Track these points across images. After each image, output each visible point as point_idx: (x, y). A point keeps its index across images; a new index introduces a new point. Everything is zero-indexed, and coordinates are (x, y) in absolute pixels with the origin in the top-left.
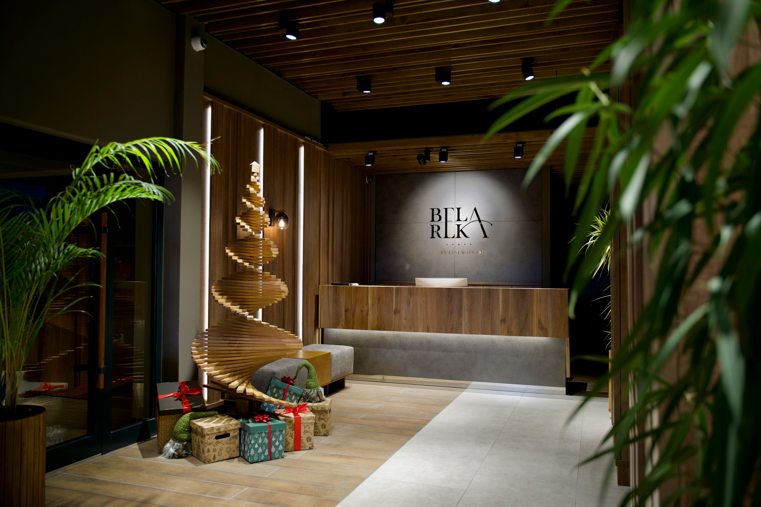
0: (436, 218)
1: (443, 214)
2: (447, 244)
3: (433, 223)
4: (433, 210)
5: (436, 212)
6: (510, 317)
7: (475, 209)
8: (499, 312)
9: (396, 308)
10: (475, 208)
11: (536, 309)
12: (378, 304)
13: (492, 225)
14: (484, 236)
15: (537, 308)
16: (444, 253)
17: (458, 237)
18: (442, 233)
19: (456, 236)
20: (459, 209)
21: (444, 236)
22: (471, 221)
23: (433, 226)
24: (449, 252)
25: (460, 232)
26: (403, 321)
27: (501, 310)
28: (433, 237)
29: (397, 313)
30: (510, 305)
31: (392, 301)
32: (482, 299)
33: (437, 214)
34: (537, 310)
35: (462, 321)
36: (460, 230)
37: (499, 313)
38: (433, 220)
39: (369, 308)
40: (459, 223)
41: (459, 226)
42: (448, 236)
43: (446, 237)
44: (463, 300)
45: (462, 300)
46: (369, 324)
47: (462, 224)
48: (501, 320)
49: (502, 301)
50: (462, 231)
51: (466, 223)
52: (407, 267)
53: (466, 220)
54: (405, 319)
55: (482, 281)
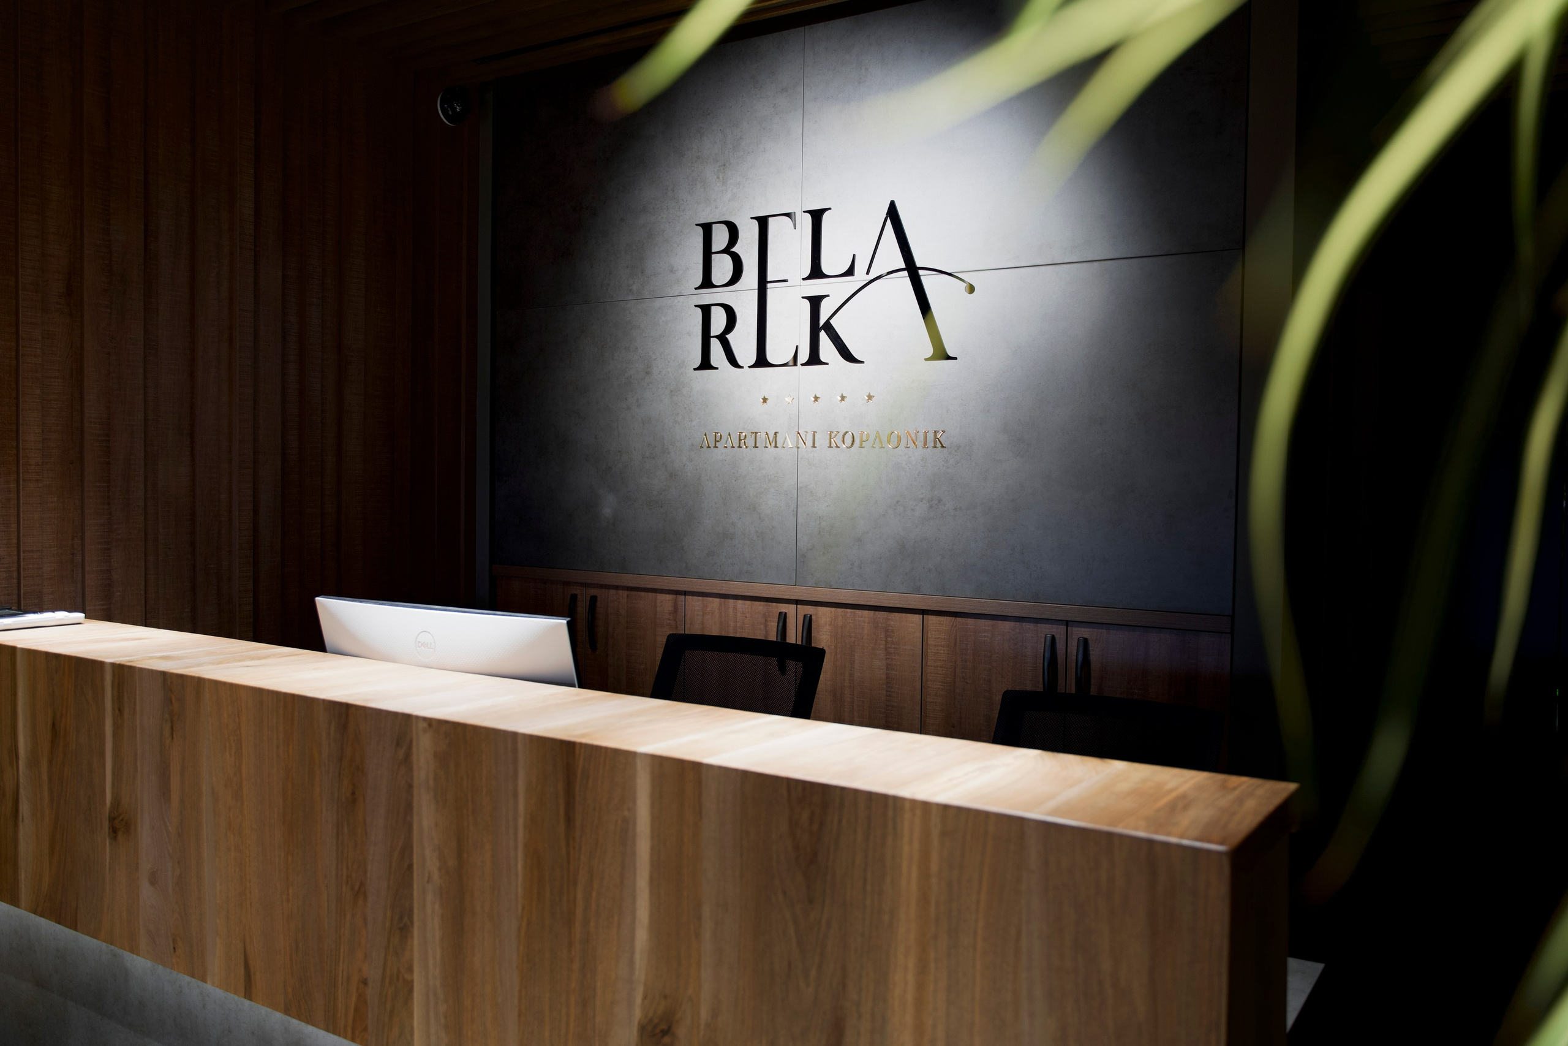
0: (722, 268)
1: (747, 249)
2: (765, 400)
3: (709, 297)
4: (707, 229)
5: (720, 238)
6: (704, 1014)
7: (893, 213)
8: (633, 953)
9: (116, 802)
10: (892, 205)
11: (910, 997)
12: (50, 762)
13: (971, 289)
14: (930, 351)
15: (920, 986)
16: (750, 441)
17: (814, 359)
18: (744, 341)
19: (804, 355)
20: (817, 216)
21: (753, 359)
22: (872, 276)
23: (706, 310)
24: (771, 437)
25: (823, 336)
26: (147, 892)
27: (642, 936)
28: (706, 364)
29: (120, 834)
30: (706, 910)
31: (102, 754)
32: (521, 821)
33: (727, 251)
34: (920, 1002)
35: (410, 970)
36: (822, 322)
37: (631, 963)
38: (707, 283)
39: (21, 780)
40: (816, 287)
41: (815, 302)
42: (771, 358)
43: (762, 361)
44: (415, 805)
45: (409, 807)
46: (22, 876)
47: (834, 290)
48: (642, 1028)
49: (657, 865)
50: (829, 328)
51: (850, 285)
52: (608, 506)
53: (850, 272)
54: (153, 880)
55: (917, 591)
